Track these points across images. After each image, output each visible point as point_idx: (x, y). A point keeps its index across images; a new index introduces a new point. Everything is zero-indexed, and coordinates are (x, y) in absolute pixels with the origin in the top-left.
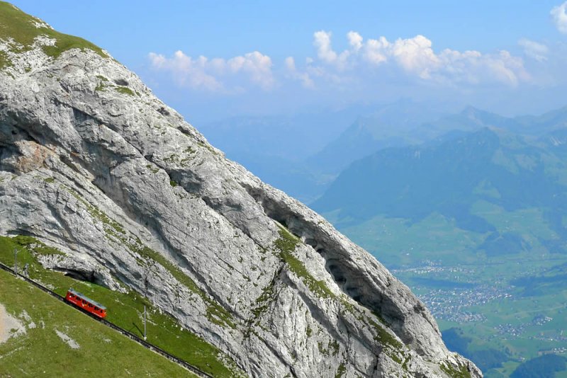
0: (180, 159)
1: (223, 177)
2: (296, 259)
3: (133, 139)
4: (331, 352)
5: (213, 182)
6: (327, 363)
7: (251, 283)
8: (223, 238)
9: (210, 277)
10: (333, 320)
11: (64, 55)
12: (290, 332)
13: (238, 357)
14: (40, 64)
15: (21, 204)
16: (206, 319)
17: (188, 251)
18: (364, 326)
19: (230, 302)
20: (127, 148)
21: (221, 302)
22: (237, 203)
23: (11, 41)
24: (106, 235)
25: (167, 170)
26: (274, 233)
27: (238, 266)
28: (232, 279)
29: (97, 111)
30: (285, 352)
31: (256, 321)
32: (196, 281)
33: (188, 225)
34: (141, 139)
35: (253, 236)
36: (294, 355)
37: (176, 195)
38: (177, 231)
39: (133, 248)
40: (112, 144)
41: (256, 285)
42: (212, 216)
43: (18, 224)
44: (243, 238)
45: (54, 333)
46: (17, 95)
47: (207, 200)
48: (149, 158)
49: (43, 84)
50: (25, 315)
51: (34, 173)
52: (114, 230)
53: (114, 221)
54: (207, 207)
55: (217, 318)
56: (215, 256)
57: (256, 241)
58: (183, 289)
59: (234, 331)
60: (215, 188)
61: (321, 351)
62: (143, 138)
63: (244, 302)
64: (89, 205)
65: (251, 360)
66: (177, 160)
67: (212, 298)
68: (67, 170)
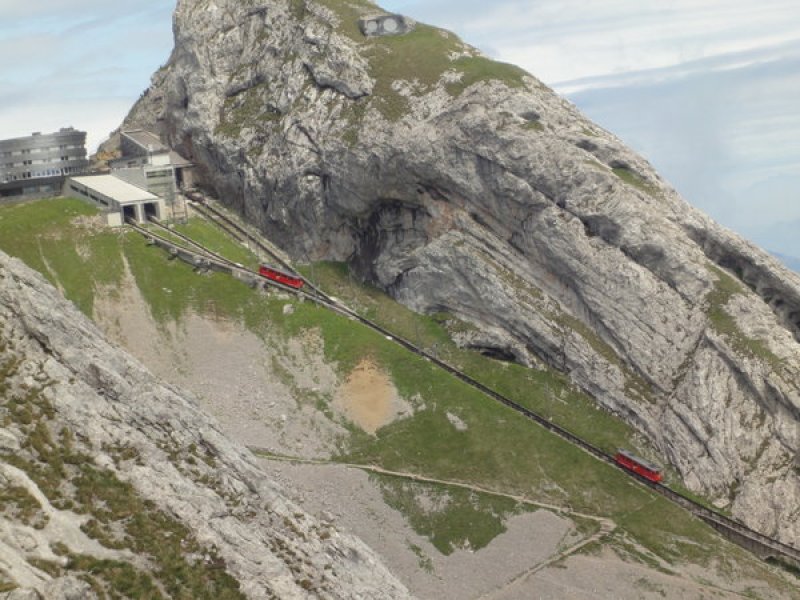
0: (596, 203)
1: (644, 219)
2: (727, 314)
3: (540, 184)
4: (755, 424)
5: (630, 226)
6: (747, 437)
7: (674, 347)
8: (643, 295)
9: (629, 344)
10: (759, 385)
11: (466, 92)
12: (705, 403)
13: (654, 437)
14: (440, 106)
15: (433, 274)
16: (623, 394)
17: (605, 314)
18: (791, 390)
19: (650, 371)
20: (534, 196)
21: (641, 373)
22: (658, 250)
23: (416, 82)
24: (519, 304)
25: (582, 218)
26: (706, 284)
27: (661, 328)
28: (654, 344)
29: (498, 156)
30: (698, 426)
31: (673, 393)
32: (616, 350)
33: (605, 282)
34: (549, 183)
35: (679, 289)
36: (709, 430)
37: (593, 246)
38: (593, 291)
39: (551, 316)
40: (518, 193)
41: (678, 349)
42: (631, 269)
43: (435, 299)
44: (669, 293)
45: (444, 416)
46: (414, 147)
47: (624, 249)
48: (562, 205)
49: (442, 131)
50: (418, 397)
51: (444, 237)
52: (529, 296)
53: (532, 285)
54: (625, 258)
55: (636, 393)
56: (635, 318)
57: (683, 296)
58: (599, 361)
59: (653, 406)
60: (632, 233)
61: (742, 424)
62: (551, 181)
63: (665, 372)
64: (503, 268)
65: (665, 439)
66: (593, 204)
67: (632, 369)
68: (476, 229)
